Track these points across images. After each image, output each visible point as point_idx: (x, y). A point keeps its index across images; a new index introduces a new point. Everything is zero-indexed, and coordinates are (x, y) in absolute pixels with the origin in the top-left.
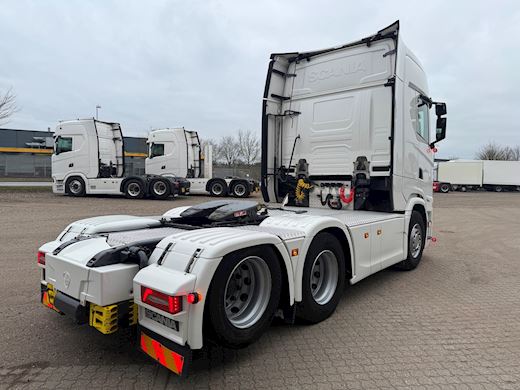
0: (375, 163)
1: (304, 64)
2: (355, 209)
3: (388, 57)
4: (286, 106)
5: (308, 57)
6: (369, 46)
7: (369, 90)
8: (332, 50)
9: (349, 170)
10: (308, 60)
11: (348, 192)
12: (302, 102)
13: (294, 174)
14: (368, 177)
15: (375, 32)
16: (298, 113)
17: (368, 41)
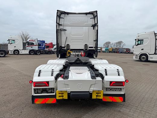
1: (66, 15)
3: (92, 19)
4: (61, 27)
5: (68, 13)
6: (86, 15)
7: (87, 27)
8: (75, 13)
9: (83, 48)
10: (68, 15)
11: (83, 53)
12: (67, 27)
13: (65, 49)
14: (88, 50)
15: (89, 12)
16: (66, 30)
17: (86, 14)
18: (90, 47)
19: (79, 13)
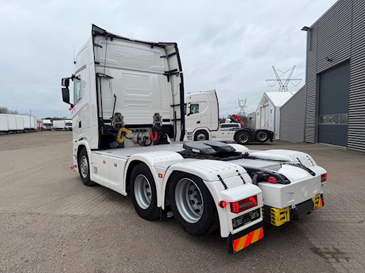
0: (164, 117)
2: (154, 145)
3: (163, 59)
5: (112, 37)
6: (152, 47)
7: (157, 75)
8: (126, 39)
9: (151, 121)
10: (112, 40)
14: (161, 125)
15: (157, 42)
16: (111, 78)
17: (152, 45)
18: (164, 120)
19: (136, 41)
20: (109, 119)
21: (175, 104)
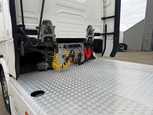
18: (96, 35)
20: (35, 28)
21: (106, 16)
